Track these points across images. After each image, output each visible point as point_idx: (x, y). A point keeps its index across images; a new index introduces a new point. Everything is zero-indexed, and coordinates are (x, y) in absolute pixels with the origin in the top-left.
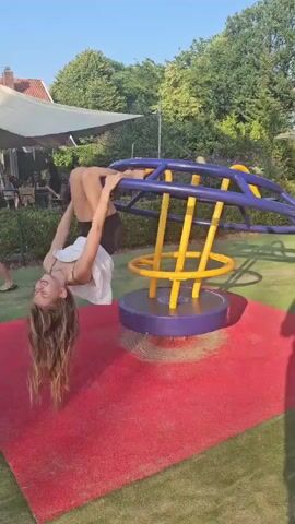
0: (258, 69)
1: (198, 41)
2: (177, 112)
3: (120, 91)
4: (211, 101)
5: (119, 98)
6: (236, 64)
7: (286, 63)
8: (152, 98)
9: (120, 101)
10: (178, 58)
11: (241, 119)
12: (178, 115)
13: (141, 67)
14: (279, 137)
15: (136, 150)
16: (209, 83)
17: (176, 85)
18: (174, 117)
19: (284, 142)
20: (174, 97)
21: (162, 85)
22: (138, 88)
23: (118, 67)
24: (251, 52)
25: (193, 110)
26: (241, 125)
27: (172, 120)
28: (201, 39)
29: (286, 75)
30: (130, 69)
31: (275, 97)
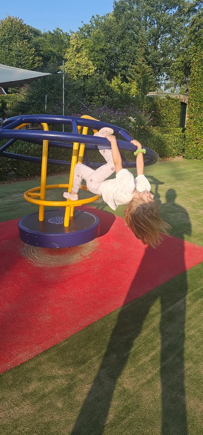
0: (137, 42)
1: (96, 17)
2: (79, 72)
3: (38, 53)
4: (104, 64)
5: (37, 58)
6: (122, 37)
7: (156, 39)
8: (61, 60)
9: (38, 61)
10: (81, 30)
11: (125, 79)
12: (80, 74)
13: (53, 35)
14: (150, 94)
15: (48, 100)
16: (103, 51)
17: (78, 50)
18: (77, 76)
19: (151, 99)
20: (77, 60)
21: (68, 50)
22: (51, 51)
23: (36, 33)
24: (133, 29)
25: (91, 71)
26: (125, 84)
27: (75, 78)
28: (98, 16)
29: (156, 48)
30: (45, 36)
31: (149, 64)
